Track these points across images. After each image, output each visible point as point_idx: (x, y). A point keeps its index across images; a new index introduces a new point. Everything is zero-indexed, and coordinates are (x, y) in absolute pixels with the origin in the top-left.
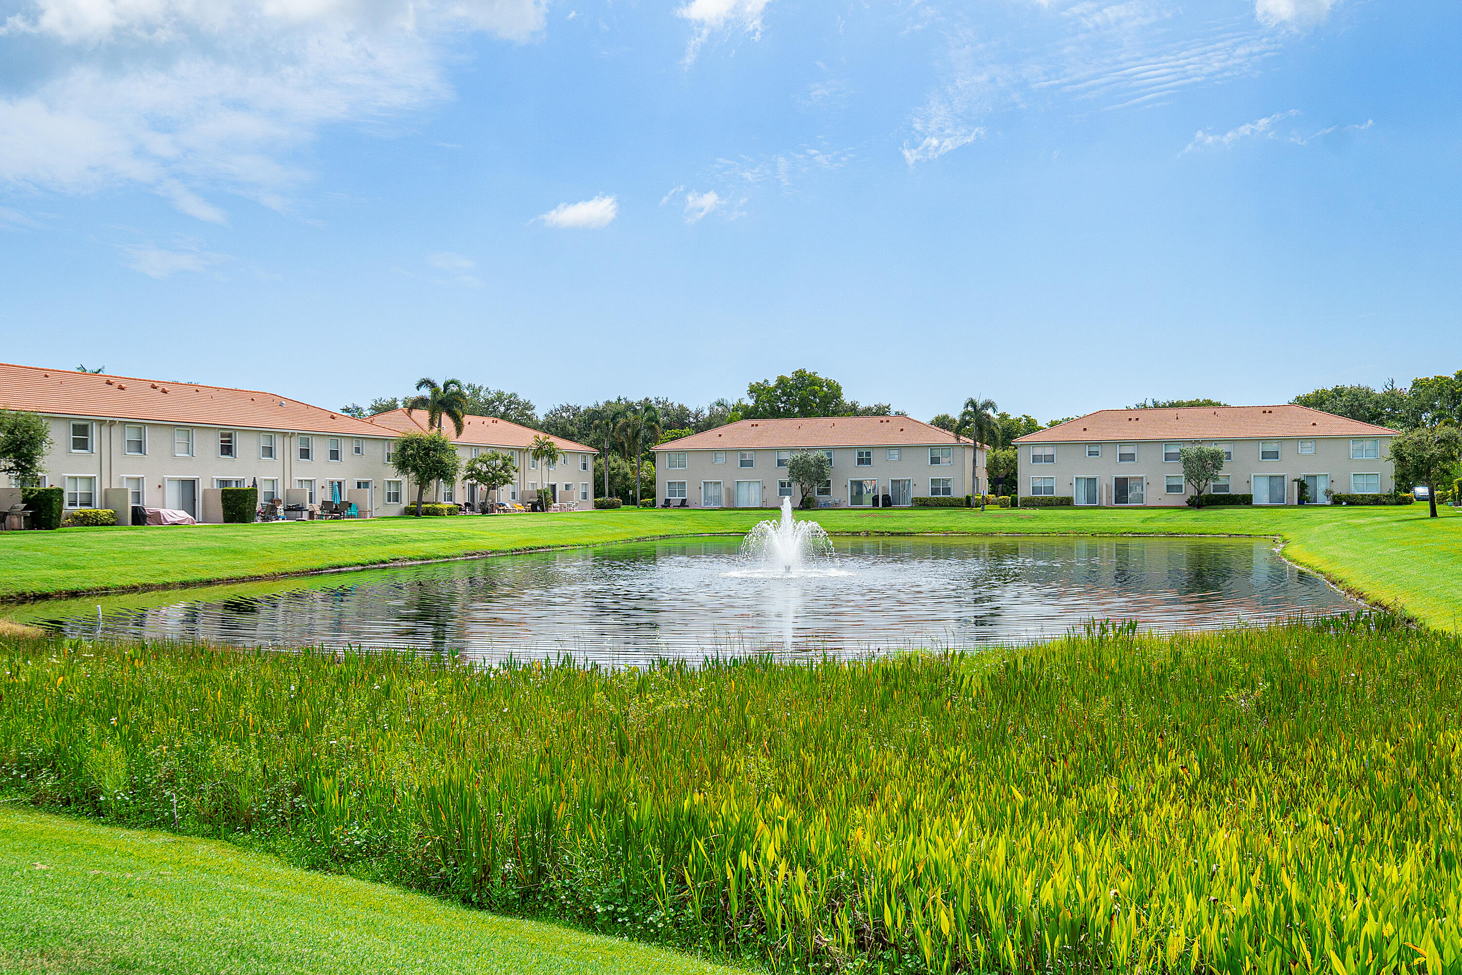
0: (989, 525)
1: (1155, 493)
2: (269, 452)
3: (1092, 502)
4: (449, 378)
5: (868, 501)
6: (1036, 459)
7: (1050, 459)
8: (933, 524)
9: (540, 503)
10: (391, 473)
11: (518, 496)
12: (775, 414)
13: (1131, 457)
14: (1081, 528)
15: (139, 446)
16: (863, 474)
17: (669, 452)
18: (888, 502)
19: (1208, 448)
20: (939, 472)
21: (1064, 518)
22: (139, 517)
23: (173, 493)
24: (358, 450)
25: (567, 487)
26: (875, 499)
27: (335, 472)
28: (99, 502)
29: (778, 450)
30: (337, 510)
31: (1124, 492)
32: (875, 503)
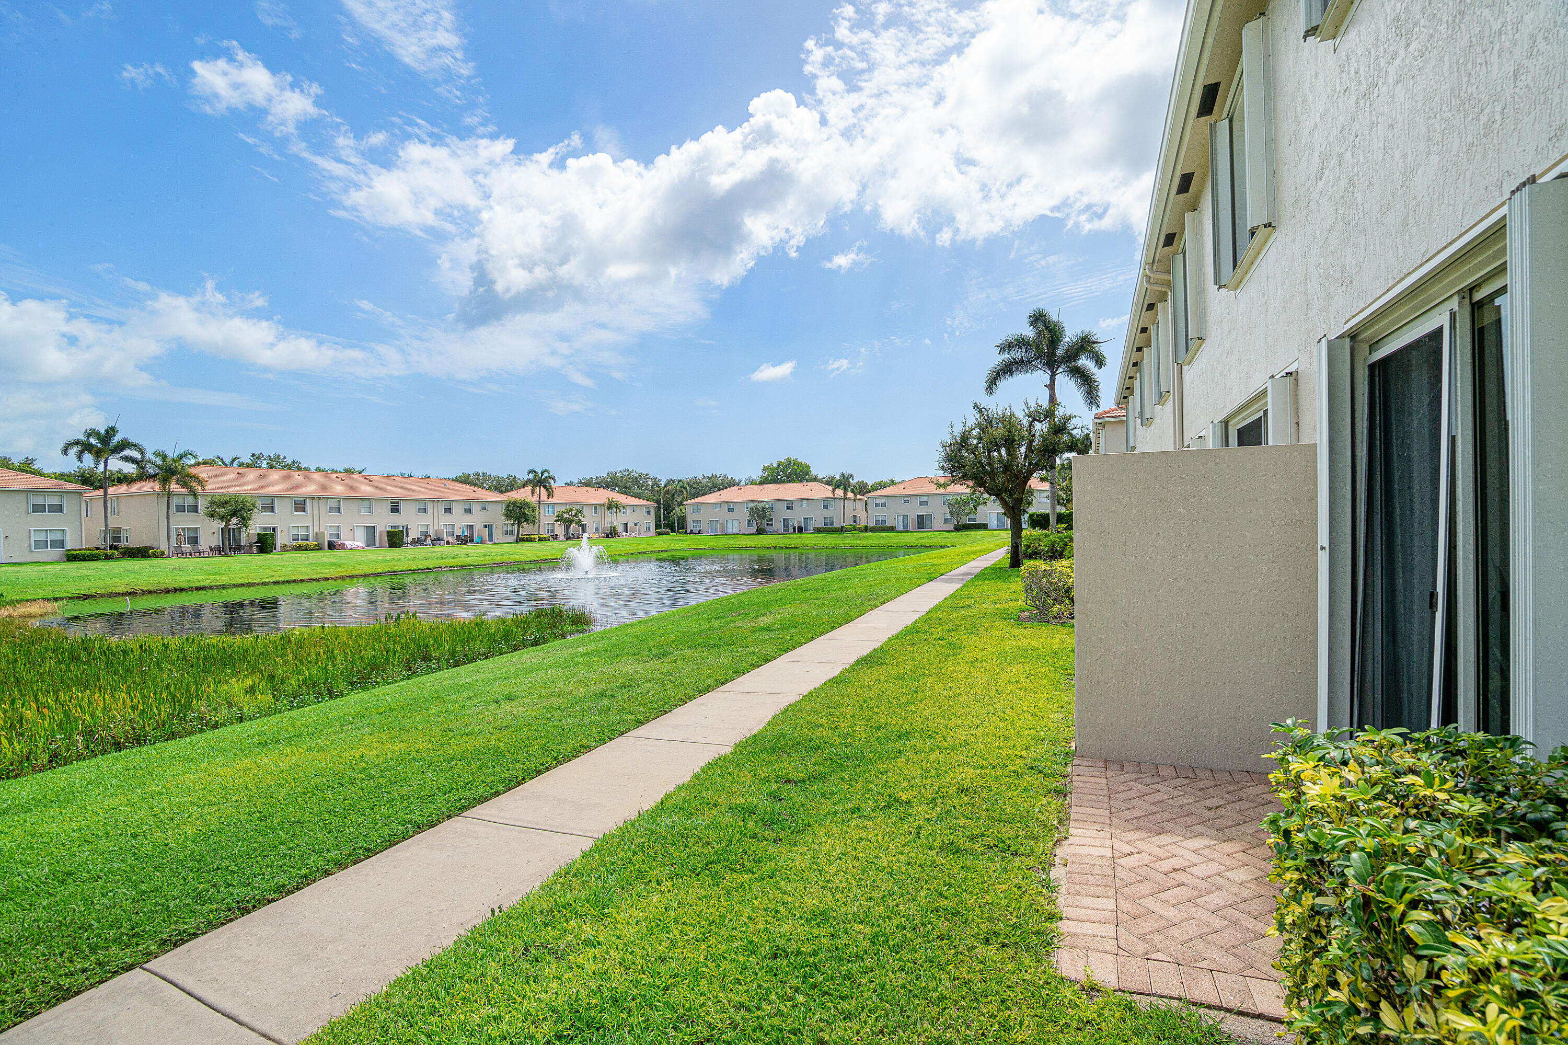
1: (938, 523)
2: (424, 510)
3: (905, 528)
4: (544, 469)
5: (791, 529)
6: (878, 504)
7: (884, 505)
9: (611, 533)
10: (503, 520)
11: (600, 530)
12: (774, 481)
13: (926, 503)
15: (338, 510)
16: (789, 515)
17: (693, 504)
18: (800, 530)
19: (961, 498)
20: (828, 513)
21: (884, 538)
22: (331, 546)
23: (360, 533)
24: (484, 508)
25: (636, 524)
26: (794, 528)
27: (468, 520)
28: (311, 538)
29: (747, 502)
30: (464, 540)
31: (922, 523)
32: (794, 531)
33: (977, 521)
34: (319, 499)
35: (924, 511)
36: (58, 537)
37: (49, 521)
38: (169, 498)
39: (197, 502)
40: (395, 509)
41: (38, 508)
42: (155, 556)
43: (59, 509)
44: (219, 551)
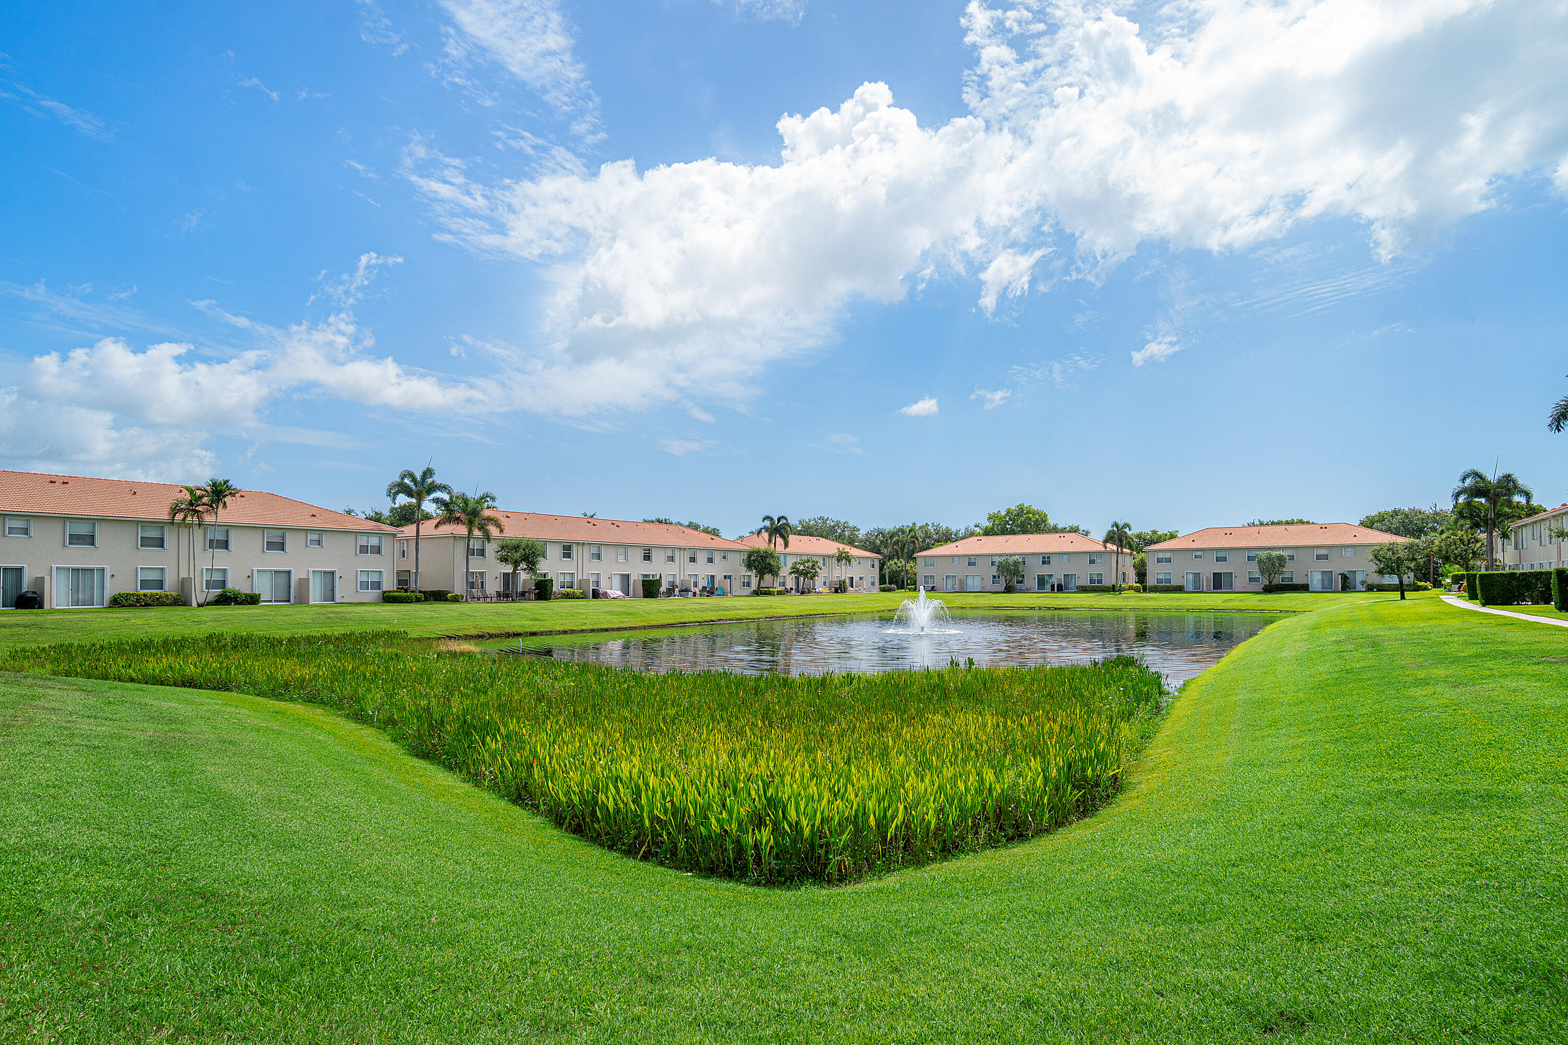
0: (1119, 603)
1: (1241, 581)
2: (671, 559)
3: (1198, 590)
4: (781, 515)
5: (1048, 587)
6: (1159, 560)
7: (1168, 560)
8: (1083, 603)
9: (840, 588)
10: (743, 571)
11: (827, 584)
12: (1004, 532)
13: (1224, 559)
14: (1180, 606)
15: (598, 556)
16: (1046, 571)
17: (925, 557)
18: (1060, 589)
19: (1275, 553)
20: (1095, 570)
21: (1170, 599)
22: (596, 595)
23: (617, 581)
24: (724, 557)
25: (861, 578)
26: (1053, 587)
27: (710, 570)
28: (575, 586)
29: (992, 555)
30: (710, 591)
31: (1219, 583)
32: (1053, 589)
33: (1295, 582)
34: (583, 544)
35: (1221, 568)
36: (374, 578)
37: (371, 563)
38: (469, 541)
39: (484, 546)
40: (647, 557)
41: (364, 549)
42: (455, 600)
43: (377, 550)
44: (505, 595)
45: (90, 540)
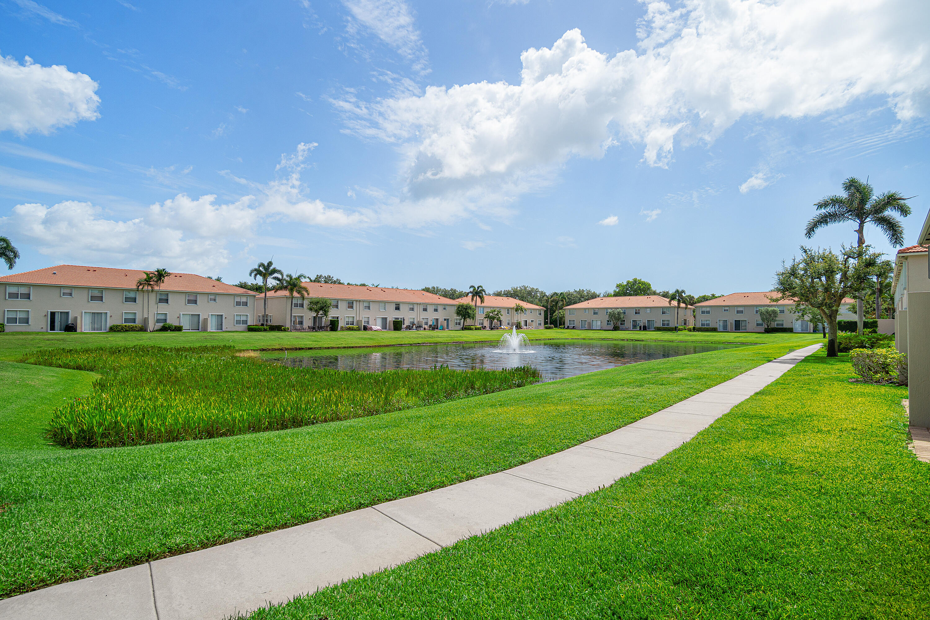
0: (673, 338)
1: (751, 326)
2: (412, 309)
3: (725, 330)
4: (479, 285)
5: (638, 328)
6: (703, 312)
7: (708, 312)
8: (653, 337)
9: (517, 326)
10: (455, 317)
11: (510, 324)
13: (741, 312)
14: (708, 340)
15: (369, 308)
16: (637, 318)
17: (570, 309)
18: (645, 328)
19: (770, 309)
20: (666, 317)
21: (708, 336)
22: (365, 328)
23: (379, 322)
24: (445, 309)
25: (532, 321)
26: (640, 327)
27: (436, 315)
28: (355, 324)
29: (607, 309)
30: (434, 327)
31: (738, 326)
32: (640, 329)
33: (785, 326)
34: (360, 301)
35: (739, 317)
36: (244, 318)
37: (241, 310)
38: (292, 299)
39: (303, 302)
40: (397, 308)
41: (238, 304)
42: (285, 330)
43: (245, 304)
44: (313, 329)
45: (101, 299)
